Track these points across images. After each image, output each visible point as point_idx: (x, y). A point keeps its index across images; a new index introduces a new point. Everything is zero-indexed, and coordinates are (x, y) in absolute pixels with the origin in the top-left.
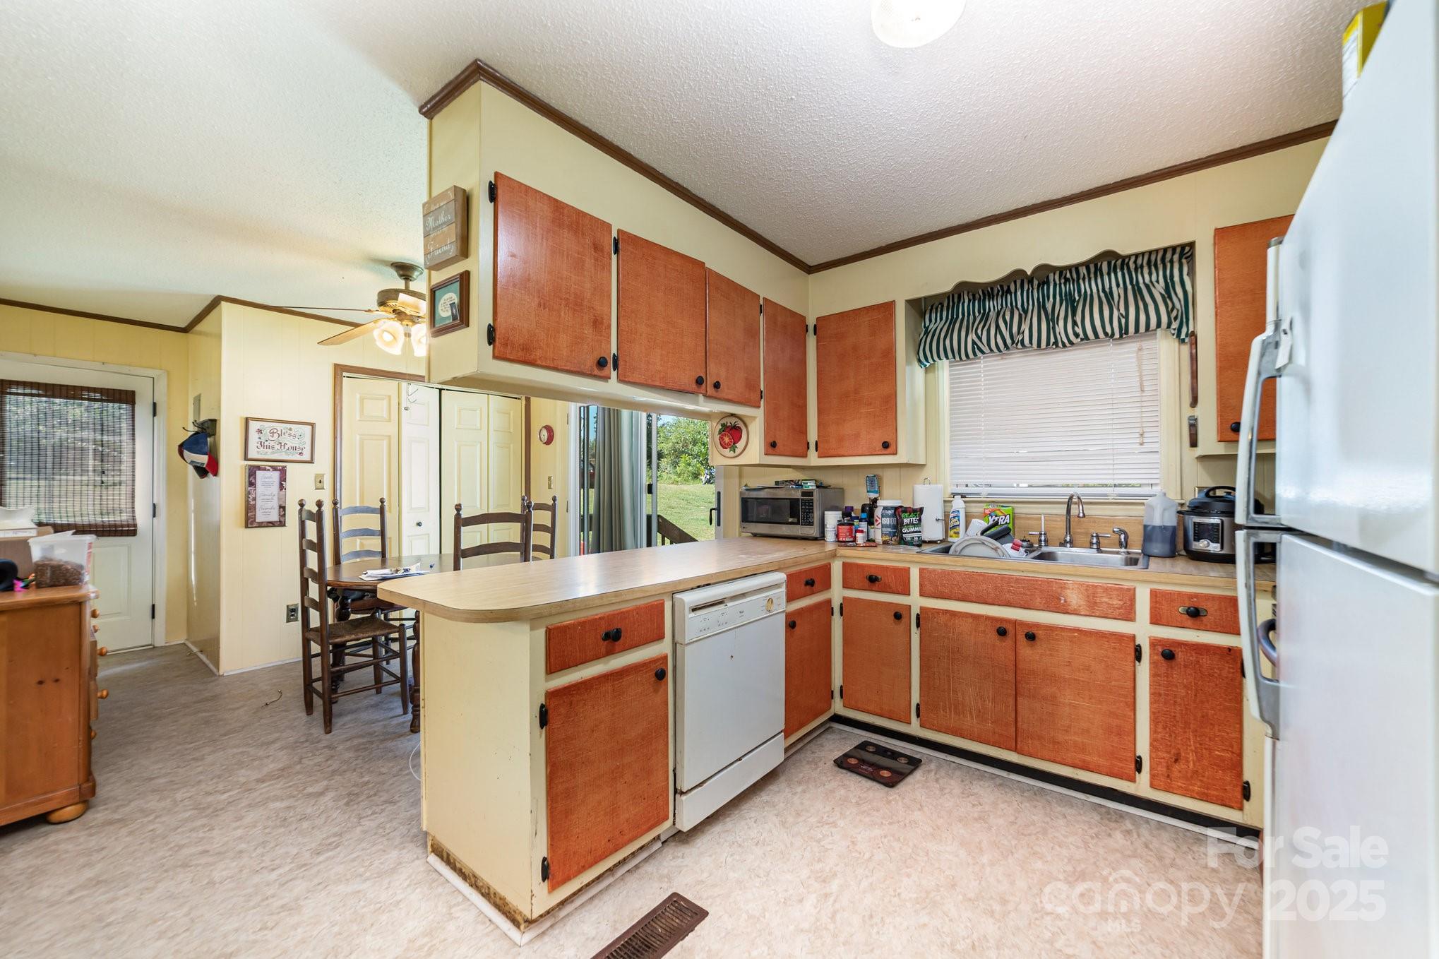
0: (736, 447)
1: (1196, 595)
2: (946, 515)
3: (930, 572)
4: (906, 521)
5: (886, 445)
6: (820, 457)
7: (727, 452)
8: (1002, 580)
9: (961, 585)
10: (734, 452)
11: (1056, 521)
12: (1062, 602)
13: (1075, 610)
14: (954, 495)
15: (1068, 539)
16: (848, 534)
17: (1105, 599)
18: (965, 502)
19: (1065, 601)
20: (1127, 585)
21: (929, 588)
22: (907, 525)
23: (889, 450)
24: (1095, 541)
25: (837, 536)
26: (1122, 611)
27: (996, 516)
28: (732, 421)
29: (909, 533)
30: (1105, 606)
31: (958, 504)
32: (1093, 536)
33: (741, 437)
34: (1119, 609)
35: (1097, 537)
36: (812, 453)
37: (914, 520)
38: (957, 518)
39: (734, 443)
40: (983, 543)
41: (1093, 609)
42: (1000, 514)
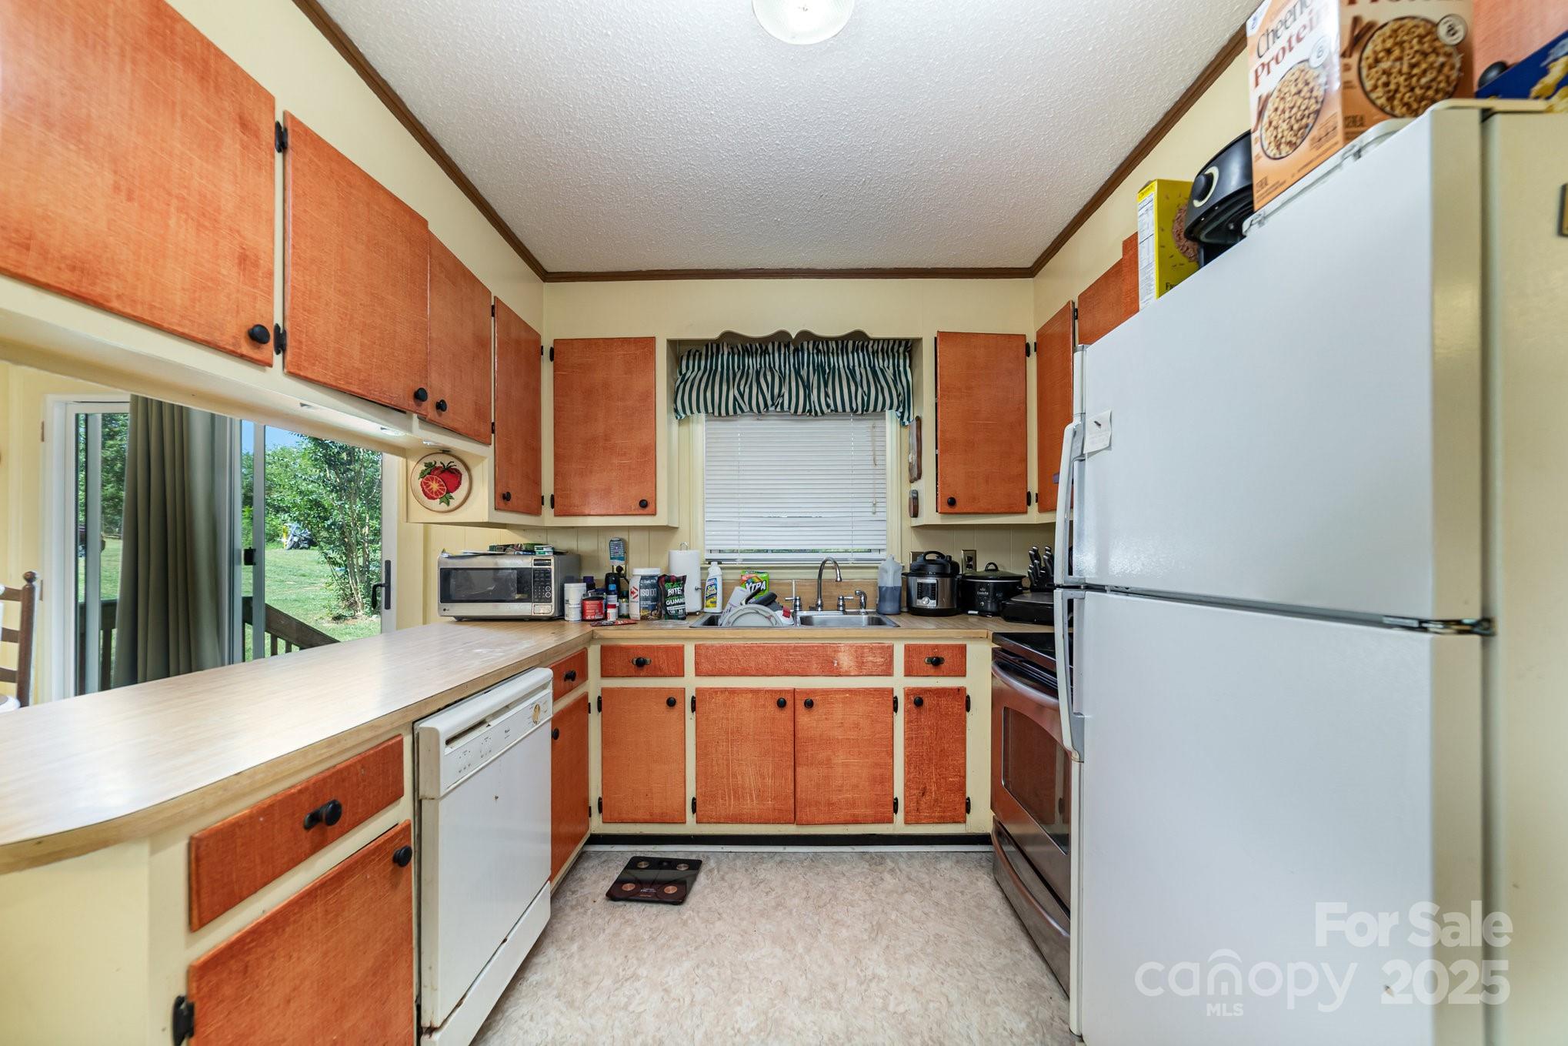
0: (451, 498)
1: (937, 646)
2: (703, 584)
3: (707, 648)
4: (670, 592)
5: (644, 504)
6: (556, 515)
7: (435, 504)
8: (781, 650)
9: (740, 658)
10: (448, 504)
11: (805, 585)
12: (835, 665)
13: (846, 671)
14: (710, 561)
15: (819, 602)
16: (597, 611)
17: (871, 658)
18: (722, 569)
19: (838, 664)
20: (887, 643)
21: (706, 666)
22: (671, 596)
23: (648, 510)
24: (841, 603)
25: (583, 612)
26: (884, 667)
27: (753, 583)
28: (446, 460)
29: (674, 605)
30: (870, 664)
31: (715, 570)
32: (839, 599)
33: (459, 483)
34: (881, 665)
35: (843, 599)
36: (547, 510)
37: (678, 590)
38: (714, 587)
39: (448, 492)
40: (758, 613)
41: (862, 669)
42: (757, 580)
